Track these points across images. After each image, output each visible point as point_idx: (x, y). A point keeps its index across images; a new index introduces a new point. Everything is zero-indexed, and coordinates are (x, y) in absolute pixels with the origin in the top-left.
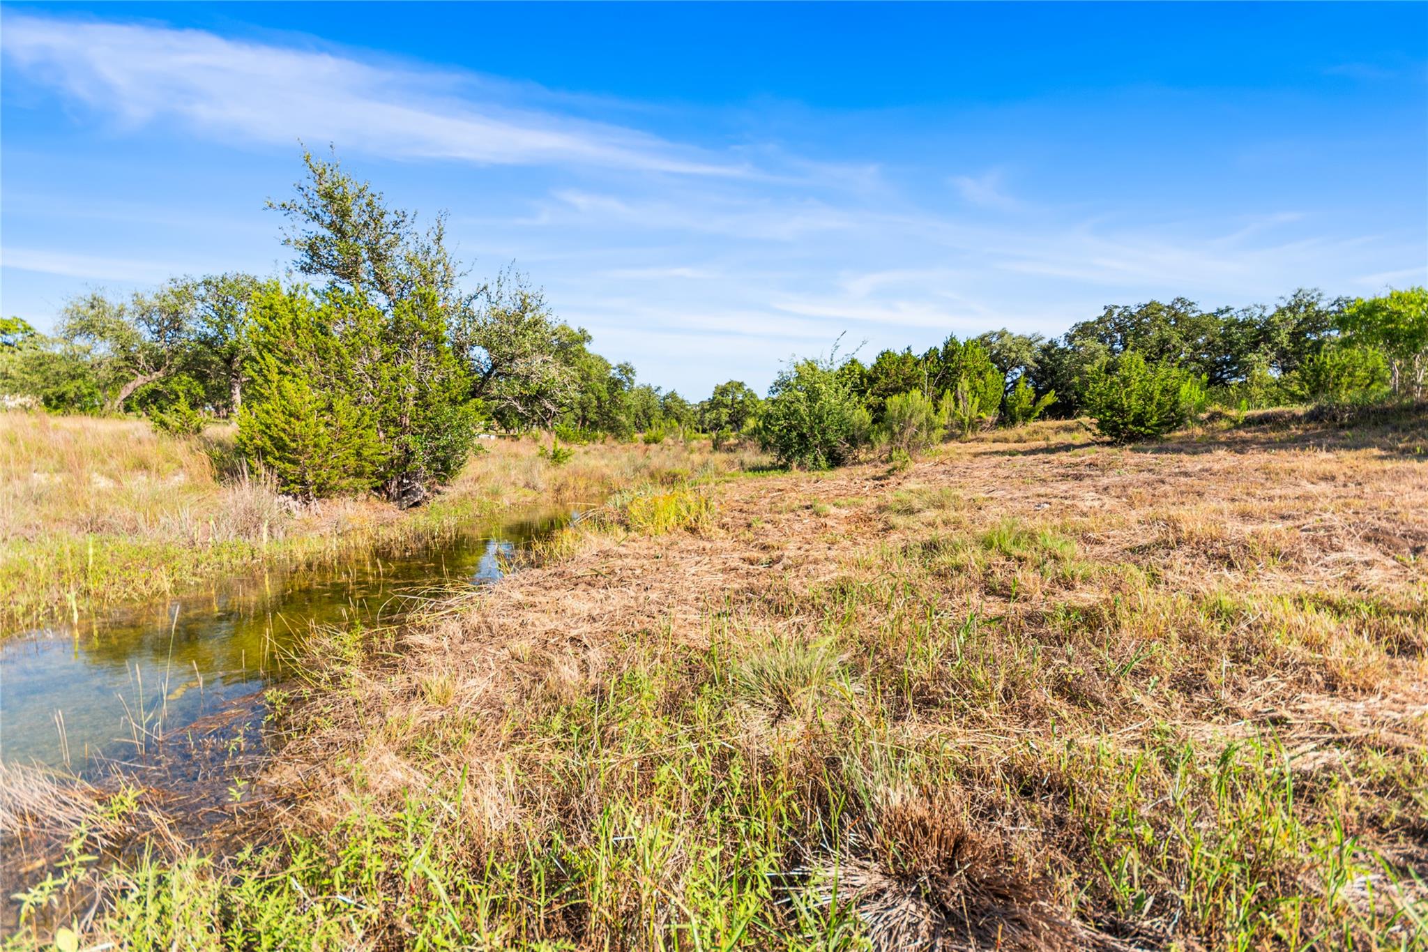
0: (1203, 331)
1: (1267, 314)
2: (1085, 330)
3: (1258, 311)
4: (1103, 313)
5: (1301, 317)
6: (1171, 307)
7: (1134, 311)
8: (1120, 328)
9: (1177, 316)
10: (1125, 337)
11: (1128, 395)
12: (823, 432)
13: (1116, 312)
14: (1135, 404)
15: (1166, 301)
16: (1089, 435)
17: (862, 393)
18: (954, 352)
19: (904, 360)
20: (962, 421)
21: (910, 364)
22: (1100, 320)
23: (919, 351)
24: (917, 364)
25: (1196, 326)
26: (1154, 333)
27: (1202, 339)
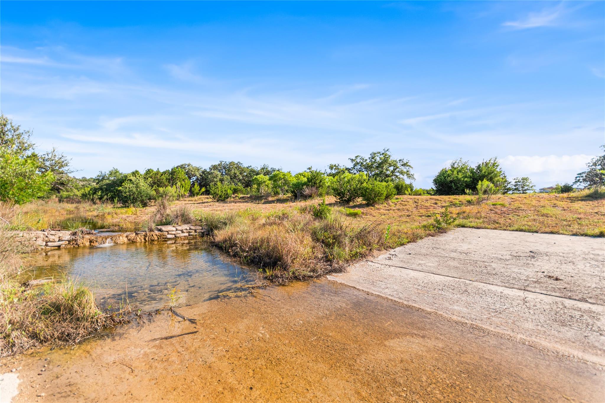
0: (245, 172)
1: (258, 169)
2: (215, 167)
3: (256, 169)
4: (219, 163)
5: (265, 171)
6: (237, 164)
7: (228, 163)
8: (225, 168)
9: (238, 166)
10: (226, 171)
12: (141, 197)
13: (223, 163)
15: (236, 162)
16: (211, 199)
17: (152, 187)
18: (175, 172)
19: (158, 173)
20: (179, 195)
21: (160, 175)
22: (219, 165)
23: (162, 171)
24: (162, 175)
25: (243, 170)
26: (233, 171)
27: (245, 174)
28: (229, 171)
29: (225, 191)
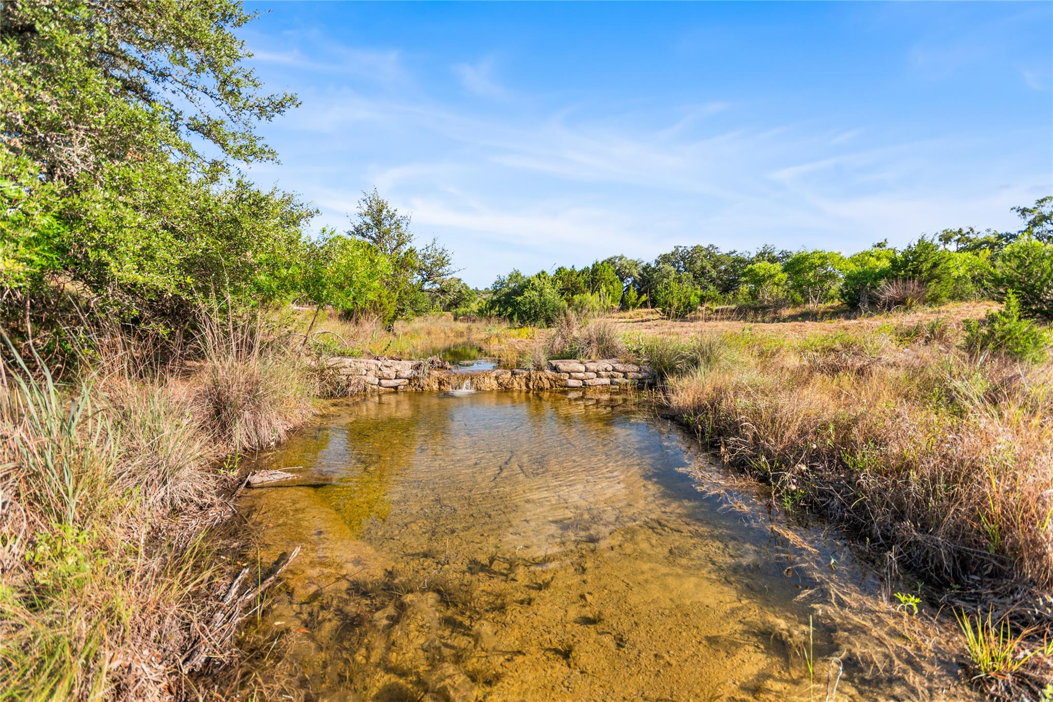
0: (722, 263)
1: (751, 257)
2: (665, 259)
3: (747, 255)
4: (674, 250)
6: (707, 249)
7: (690, 250)
8: (683, 259)
9: (709, 253)
10: (685, 264)
11: (673, 299)
12: (546, 311)
13: (680, 249)
14: (675, 302)
15: (705, 246)
17: (563, 294)
18: (597, 270)
19: (571, 273)
20: (604, 308)
21: (575, 275)
22: (673, 254)
23: (578, 269)
24: (578, 276)
25: (718, 261)
26: (699, 263)
27: (723, 268)
28: (691, 263)
29: (686, 297)
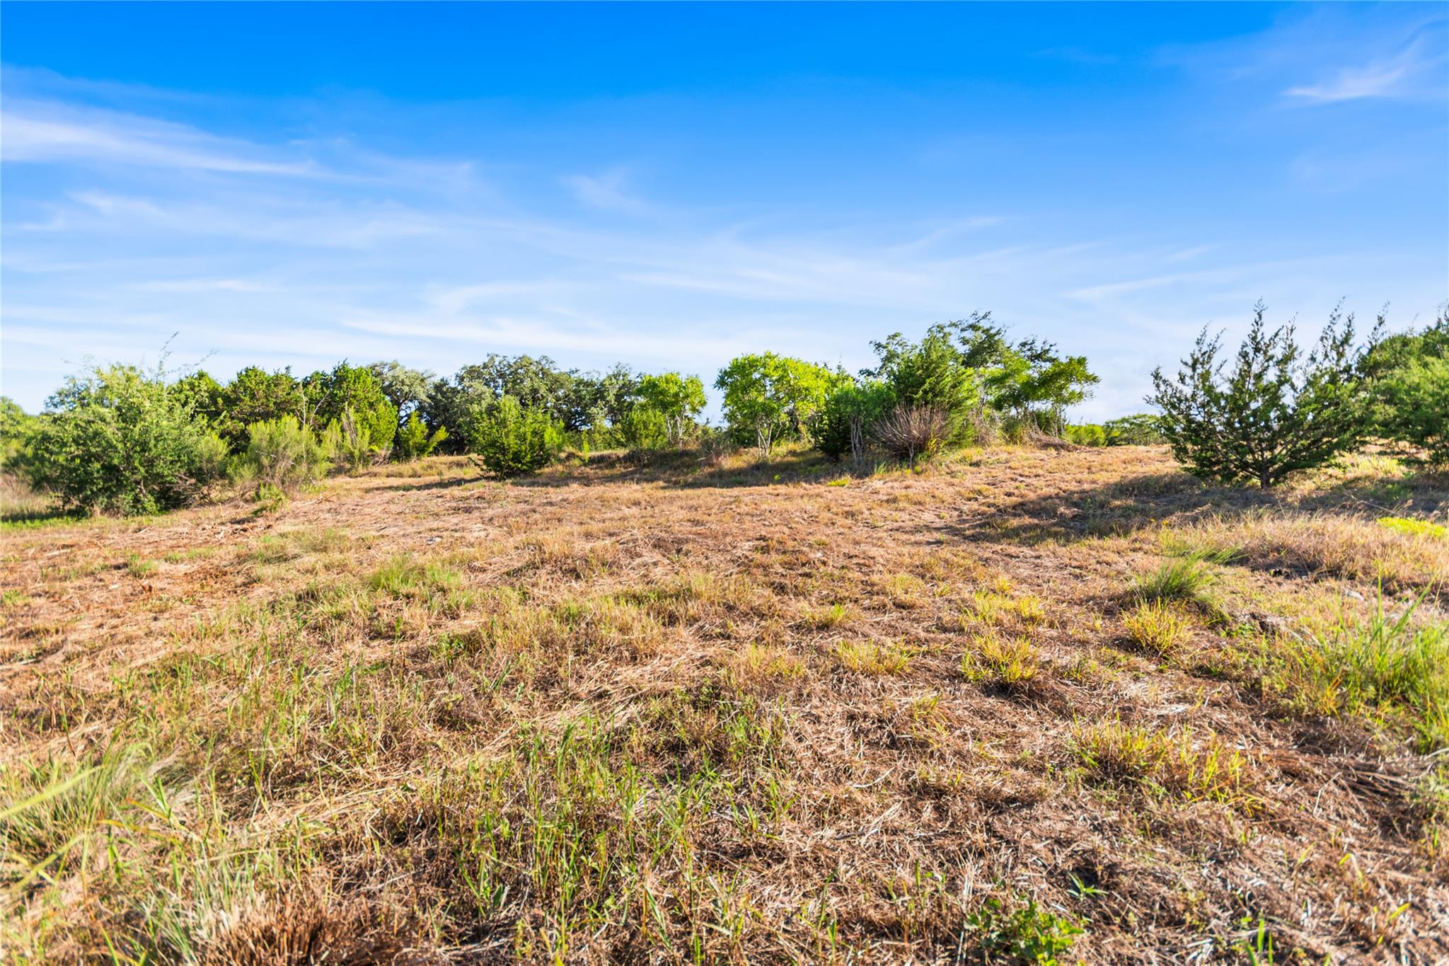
0: (562, 386)
1: (601, 378)
2: (473, 373)
3: (596, 375)
4: (486, 360)
5: (621, 383)
6: (539, 363)
7: (512, 361)
8: (502, 376)
9: (543, 370)
10: (505, 383)
11: (507, 435)
13: (497, 360)
14: (512, 442)
15: (535, 358)
16: (478, 470)
17: (213, 415)
18: (345, 379)
20: (352, 454)
21: (287, 387)
22: (485, 366)
24: (295, 388)
25: (556, 381)
26: (527, 383)
27: (561, 393)
28: (514, 382)
